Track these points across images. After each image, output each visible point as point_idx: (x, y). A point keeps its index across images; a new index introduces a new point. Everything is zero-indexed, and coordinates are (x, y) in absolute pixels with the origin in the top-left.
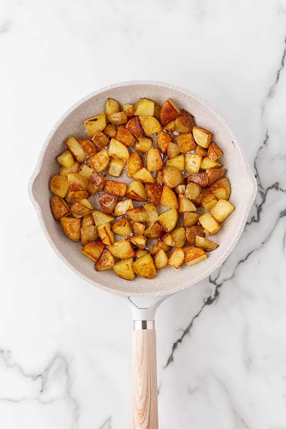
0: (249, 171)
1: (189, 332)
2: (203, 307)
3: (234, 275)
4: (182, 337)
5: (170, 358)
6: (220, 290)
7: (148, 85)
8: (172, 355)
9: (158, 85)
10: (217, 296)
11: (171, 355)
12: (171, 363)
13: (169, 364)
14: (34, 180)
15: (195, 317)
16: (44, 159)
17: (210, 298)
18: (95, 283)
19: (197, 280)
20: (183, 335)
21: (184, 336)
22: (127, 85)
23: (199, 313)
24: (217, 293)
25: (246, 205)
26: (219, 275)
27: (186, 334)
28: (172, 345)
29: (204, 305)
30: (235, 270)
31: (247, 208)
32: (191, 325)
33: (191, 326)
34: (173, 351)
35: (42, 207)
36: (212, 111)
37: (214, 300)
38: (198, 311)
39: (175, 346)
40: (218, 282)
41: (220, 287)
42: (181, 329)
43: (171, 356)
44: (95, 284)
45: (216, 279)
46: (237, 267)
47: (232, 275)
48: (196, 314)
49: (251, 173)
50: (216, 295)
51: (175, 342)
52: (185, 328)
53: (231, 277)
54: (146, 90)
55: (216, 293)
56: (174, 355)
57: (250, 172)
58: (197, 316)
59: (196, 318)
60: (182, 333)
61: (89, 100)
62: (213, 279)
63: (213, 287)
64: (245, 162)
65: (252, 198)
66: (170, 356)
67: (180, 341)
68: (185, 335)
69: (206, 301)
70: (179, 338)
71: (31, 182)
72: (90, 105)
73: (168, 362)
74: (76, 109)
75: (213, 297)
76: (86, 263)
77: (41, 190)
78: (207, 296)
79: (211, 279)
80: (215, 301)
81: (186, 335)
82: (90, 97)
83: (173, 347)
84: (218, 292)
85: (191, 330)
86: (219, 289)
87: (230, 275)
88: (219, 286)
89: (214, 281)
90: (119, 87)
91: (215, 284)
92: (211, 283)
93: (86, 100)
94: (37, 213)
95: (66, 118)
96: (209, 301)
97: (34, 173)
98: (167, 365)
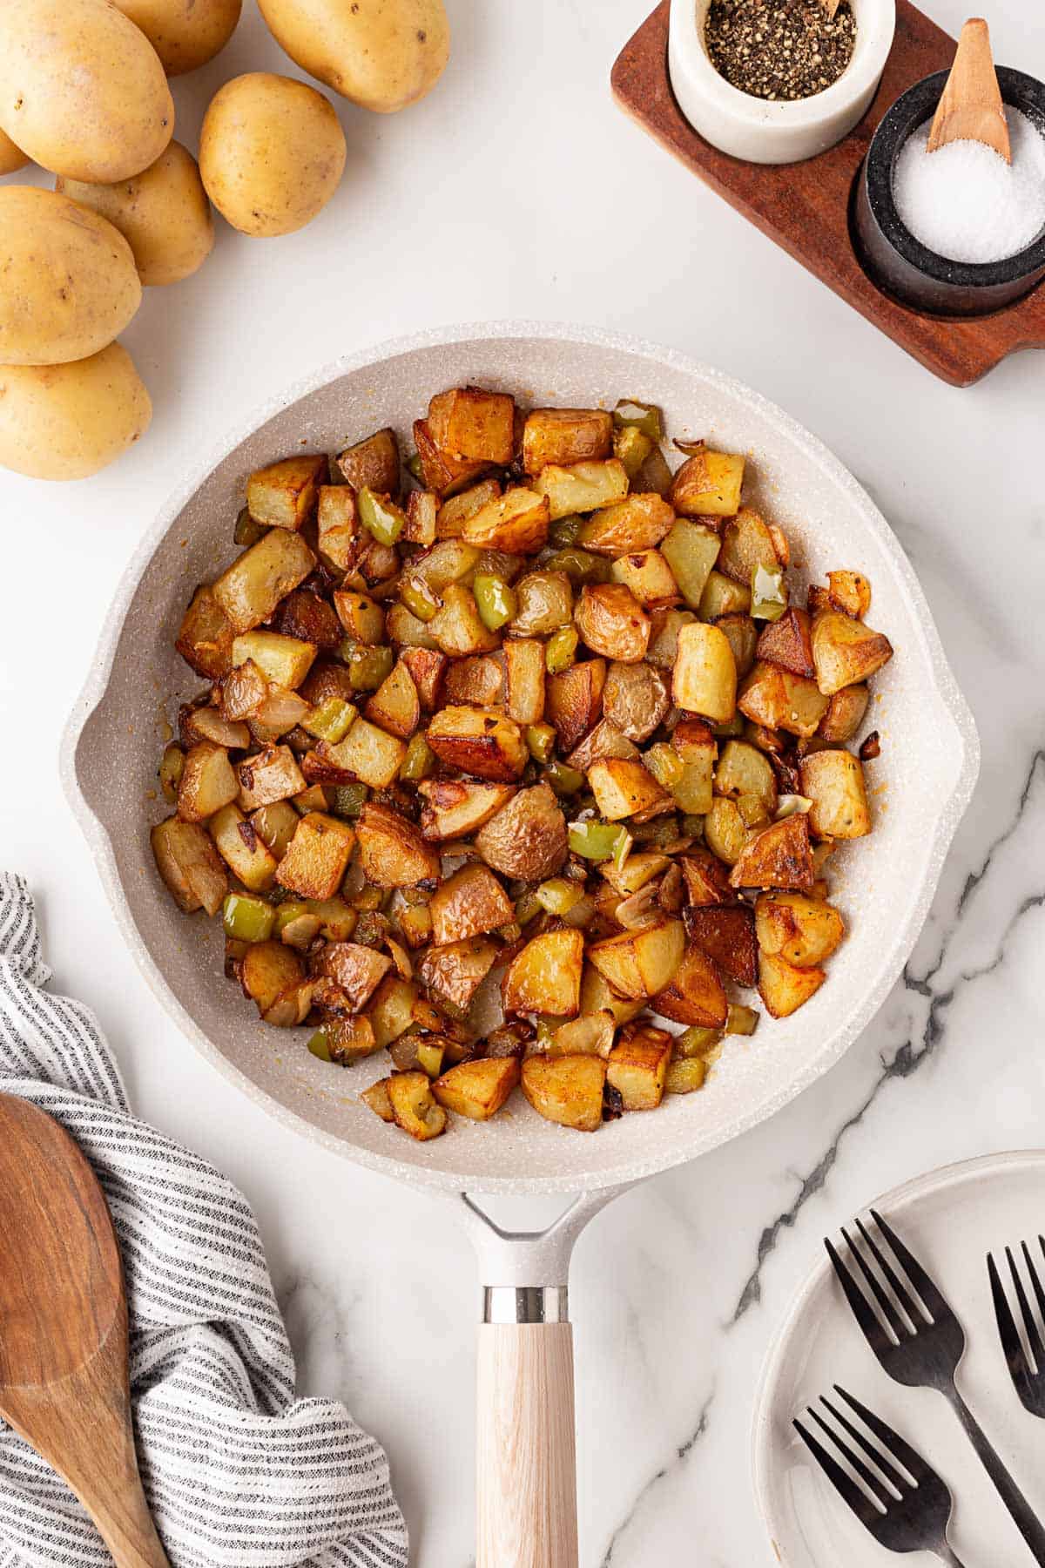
0: (947, 687)
1: (822, 1184)
2: (879, 1083)
3: (1001, 958)
4: (797, 1207)
5: (747, 1289)
6: (945, 1015)
7: (537, 340)
8: (754, 1278)
9: (577, 340)
10: (936, 1039)
11: (750, 1276)
12: (753, 1308)
13: (743, 1310)
14: (82, 724)
15: (846, 1126)
16: (125, 639)
17: (907, 1050)
18: (329, 1139)
19: (739, 1126)
20: (801, 1195)
21: (805, 1199)
22: (453, 341)
23: (865, 1108)
24: (934, 1031)
25: (936, 821)
26: (941, 959)
27: (812, 1192)
28: (758, 1236)
29: (884, 1077)
30: (1006, 936)
31: (939, 834)
32: (832, 1155)
33: (833, 1161)
34: (761, 1260)
35: (114, 835)
36: (797, 443)
37: (921, 1055)
38: (860, 1103)
39: (767, 1241)
40: (939, 984)
41: (946, 1006)
42: (791, 1172)
43: (752, 1278)
44: (327, 1143)
45: (930, 974)
46: (1013, 924)
47: (996, 958)
48: (853, 1116)
49: (955, 693)
50: (932, 1039)
51: (770, 1224)
52: (806, 1170)
53: (990, 966)
54: (531, 359)
55: (931, 1029)
56: (764, 1277)
57: (952, 691)
58: (856, 1120)
59: (852, 1130)
60: (797, 1187)
61: (299, 402)
62: (918, 974)
63: (919, 1005)
64: (931, 651)
65: (957, 795)
66: (748, 1279)
67: (787, 1219)
68: (808, 1195)
69: (891, 1059)
70: (786, 1208)
71: (71, 735)
72: (309, 420)
73: (740, 1305)
74: (249, 439)
75: (918, 1044)
76: (296, 1050)
77: (115, 764)
78: (895, 1041)
79: (909, 974)
80: (928, 1059)
81: (812, 1195)
82: (306, 392)
83: (761, 1243)
84: (940, 1027)
85: (833, 1176)
86: (943, 1014)
87: (985, 957)
88: (944, 1000)
89: (922, 980)
90: (421, 350)
91: (927, 991)
92: (910, 991)
93: (288, 404)
94: (96, 859)
95: (207, 474)
96: (904, 1063)
97: (81, 698)
98: (738, 1314)
